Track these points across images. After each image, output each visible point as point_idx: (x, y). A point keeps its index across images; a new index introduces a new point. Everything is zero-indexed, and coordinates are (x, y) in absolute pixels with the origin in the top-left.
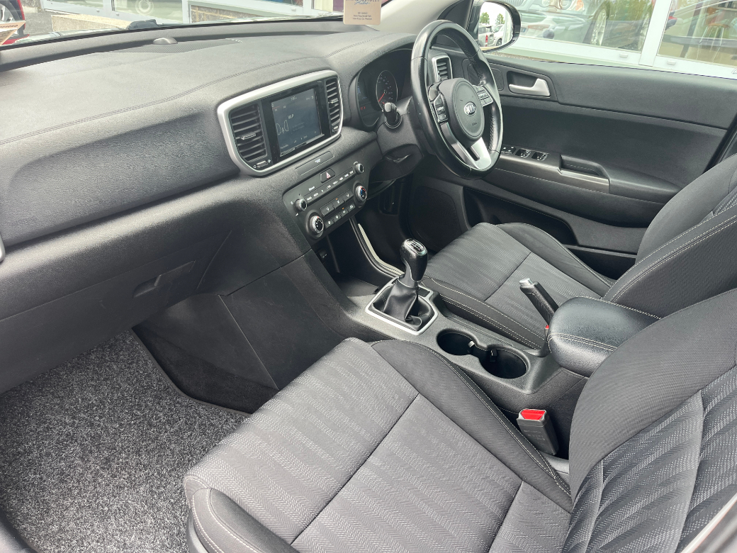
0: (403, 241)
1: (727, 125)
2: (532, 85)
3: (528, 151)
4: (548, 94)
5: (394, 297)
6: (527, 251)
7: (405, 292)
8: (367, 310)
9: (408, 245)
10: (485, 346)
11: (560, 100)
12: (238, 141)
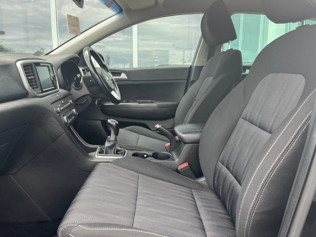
0: (107, 120)
1: (186, 78)
2: (120, 76)
3: (124, 101)
4: (127, 78)
5: (108, 147)
6: (139, 135)
7: (112, 143)
8: (97, 156)
9: (109, 121)
10: (152, 154)
11: (132, 80)
12: (28, 79)
